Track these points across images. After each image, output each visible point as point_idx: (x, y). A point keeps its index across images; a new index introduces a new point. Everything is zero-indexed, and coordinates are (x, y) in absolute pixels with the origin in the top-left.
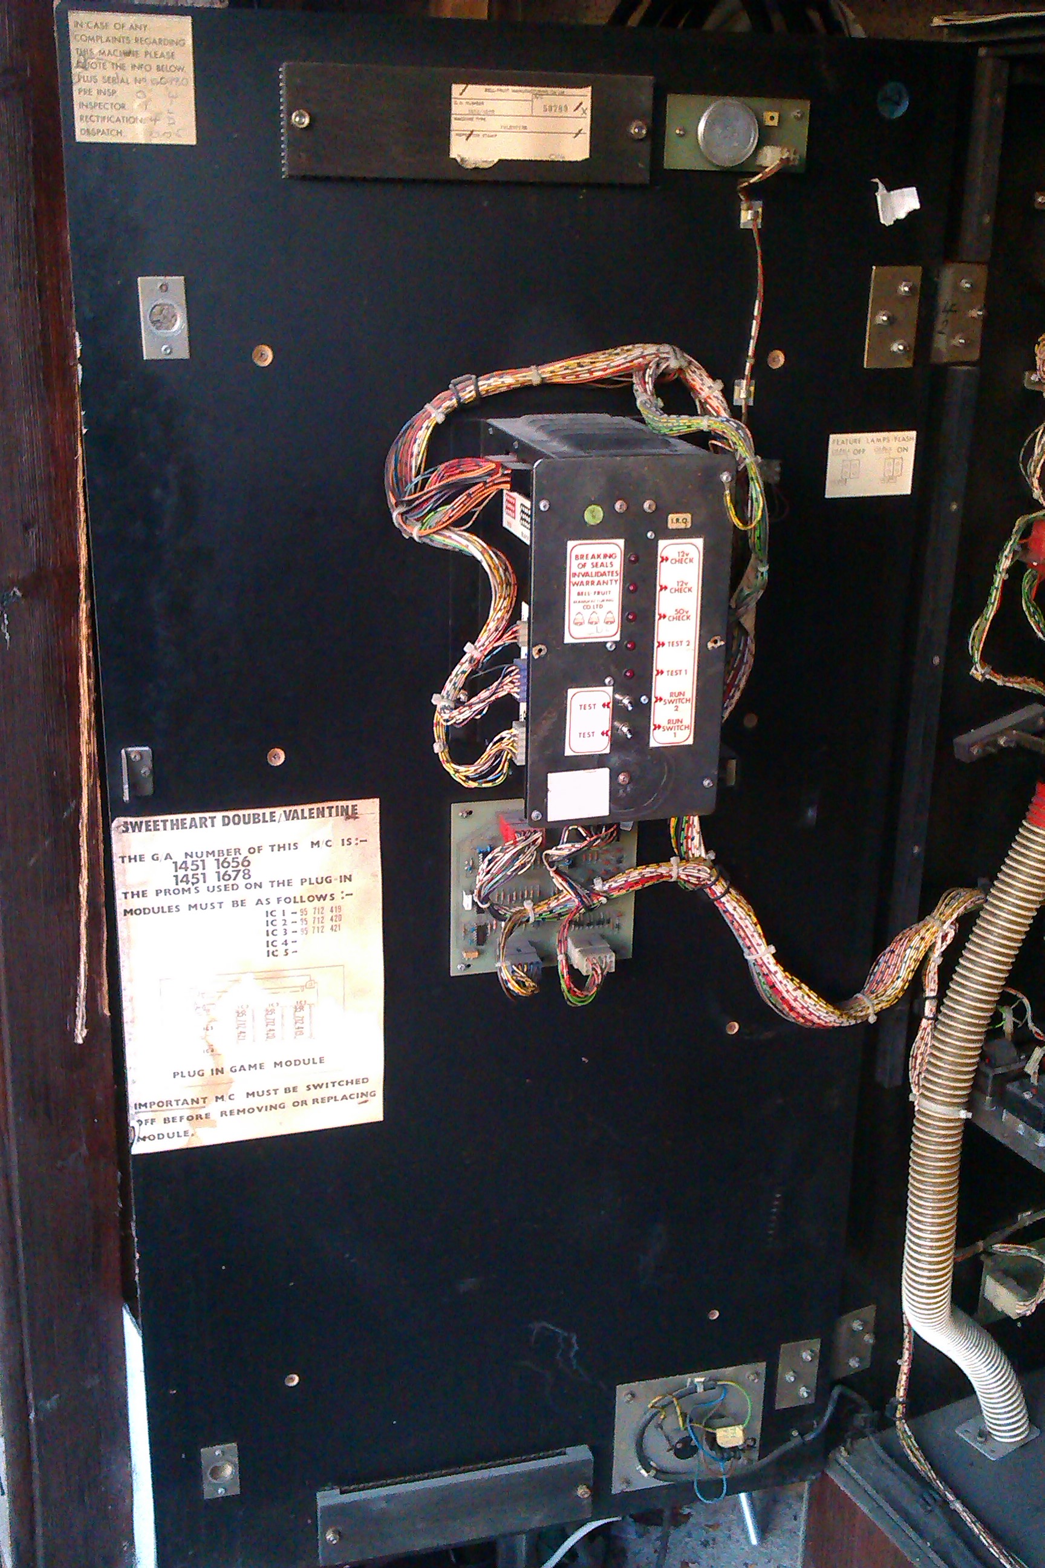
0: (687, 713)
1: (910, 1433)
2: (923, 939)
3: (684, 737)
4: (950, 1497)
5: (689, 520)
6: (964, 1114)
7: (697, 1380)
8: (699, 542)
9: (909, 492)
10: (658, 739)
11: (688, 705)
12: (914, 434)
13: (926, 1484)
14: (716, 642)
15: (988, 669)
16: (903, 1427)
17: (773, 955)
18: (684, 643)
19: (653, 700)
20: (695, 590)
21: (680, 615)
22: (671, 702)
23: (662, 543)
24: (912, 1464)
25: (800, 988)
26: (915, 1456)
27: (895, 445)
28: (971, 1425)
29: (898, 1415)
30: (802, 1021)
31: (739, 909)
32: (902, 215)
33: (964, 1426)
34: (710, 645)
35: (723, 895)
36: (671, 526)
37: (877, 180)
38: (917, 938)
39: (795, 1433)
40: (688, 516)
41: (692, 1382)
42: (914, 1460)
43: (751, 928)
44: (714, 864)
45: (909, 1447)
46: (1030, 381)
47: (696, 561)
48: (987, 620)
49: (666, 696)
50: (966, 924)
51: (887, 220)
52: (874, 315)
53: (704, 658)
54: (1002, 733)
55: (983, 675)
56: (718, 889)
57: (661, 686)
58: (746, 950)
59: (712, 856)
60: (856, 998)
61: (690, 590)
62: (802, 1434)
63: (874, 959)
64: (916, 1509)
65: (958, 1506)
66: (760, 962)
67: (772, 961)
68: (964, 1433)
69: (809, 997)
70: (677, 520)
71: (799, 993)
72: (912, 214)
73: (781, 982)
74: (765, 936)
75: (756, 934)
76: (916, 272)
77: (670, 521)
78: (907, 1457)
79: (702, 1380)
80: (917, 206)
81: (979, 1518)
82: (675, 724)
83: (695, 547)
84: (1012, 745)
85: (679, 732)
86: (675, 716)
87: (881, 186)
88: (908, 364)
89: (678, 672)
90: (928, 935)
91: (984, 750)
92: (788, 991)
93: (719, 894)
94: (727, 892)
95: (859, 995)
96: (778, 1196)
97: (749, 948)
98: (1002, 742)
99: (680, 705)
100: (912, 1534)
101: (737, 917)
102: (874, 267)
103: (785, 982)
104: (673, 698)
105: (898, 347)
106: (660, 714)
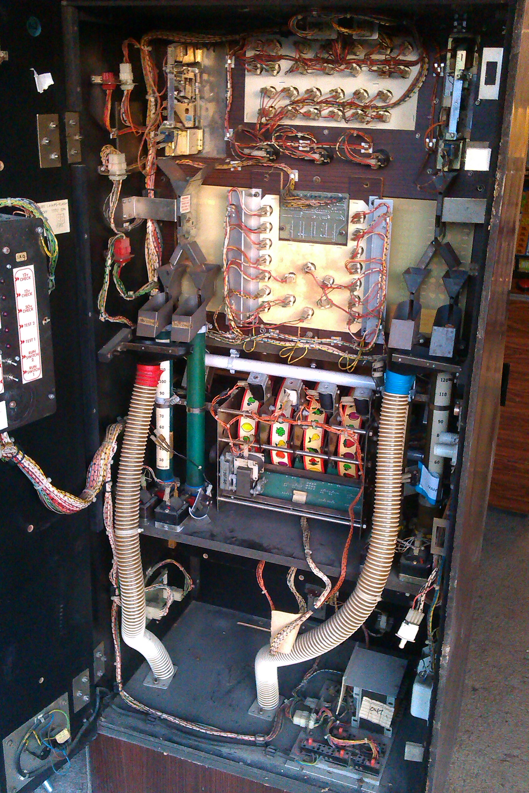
0: (37, 361)
1: (127, 695)
2: (106, 453)
3: (38, 375)
4: (159, 714)
5: (26, 256)
6: (140, 531)
7: (39, 717)
8: (32, 267)
9: (69, 231)
10: (27, 378)
11: (38, 356)
12: (66, 201)
13: (146, 714)
14: (46, 320)
15: (107, 315)
16: (123, 694)
17: (51, 483)
18: (32, 324)
19: (21, 357)
20: (33, 294)
21: (28, 309)
22: (30, 357)
23: (15, 270)
24: (135, 708)
25: (65, 495)
26: (134, 704)
27: (59, 207)
28: (149, 678)
29: (120, 689)
30: (68, 511)
31: (31, 464)
32: (46, 88)
33: (145, 681)
34: (44, 322)
35: (22, 459)
36: (18, 260)
37: (32, 69)
38: (103, 454)
39: (85, 720)
40: (25, 253)
41: (37, 719)
42: (135, 706)
43: (38, 471)
44: (15, 443)
45: (130, 701)
46: (101, 171)
47: (32, 277)
48: (105, 291)
49: (27, 355)
50: (120, 440)
51: (40, 90)
52: (41, 139)
53: (42, 329)
54: (118, 344)
55: (105, 318)
56: (20, 457)
57: (25, 349)
58: (36, 484)
59: (13, 440)
60: (85, 492)
61: (31, 294)
62: (87, 720)
63: (87, 471)
64: (148, 727)
65: (165, 716)
66: (45, 488)
67: (51, 486)
68: (148, 683)
69: (71, 498)
70: (20, 256)
71: (66, 498)
72: (50, 87)
73: (57, 495)
74: (45, 474)
75: (41, 475)
76: (56, 116)
77: (17, 258)
78: (131, 706)
79: (41, 716)
80: (53, 83)
81: (175, 716)
82: (33, 369)
83: (30, 270)
84: (125, 350)
85: (35, 373)
86: (32, 364)
87: (35, 72)
88: (59, 165)
89: (31, 340)
90: (107, 451)
91: (113, 355)
92: (61, 499)
93: (20, 459)
94: (24, 457)
95: (85, 490)
96: (62, 606)
97: (38, 483)
98: (119, 349)
99: (34, 358)
100: (152, 739)
101: (30, 469)
102: (37, 115)
103: (59, 494)
104: (30, 355)
105: (53, 156)
106: (26, 365)
